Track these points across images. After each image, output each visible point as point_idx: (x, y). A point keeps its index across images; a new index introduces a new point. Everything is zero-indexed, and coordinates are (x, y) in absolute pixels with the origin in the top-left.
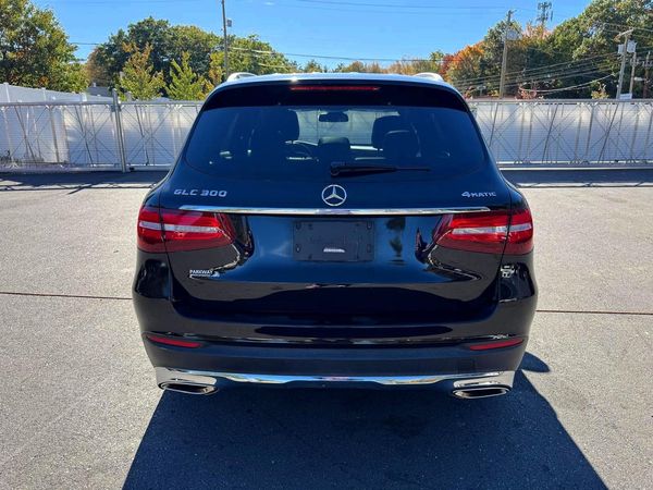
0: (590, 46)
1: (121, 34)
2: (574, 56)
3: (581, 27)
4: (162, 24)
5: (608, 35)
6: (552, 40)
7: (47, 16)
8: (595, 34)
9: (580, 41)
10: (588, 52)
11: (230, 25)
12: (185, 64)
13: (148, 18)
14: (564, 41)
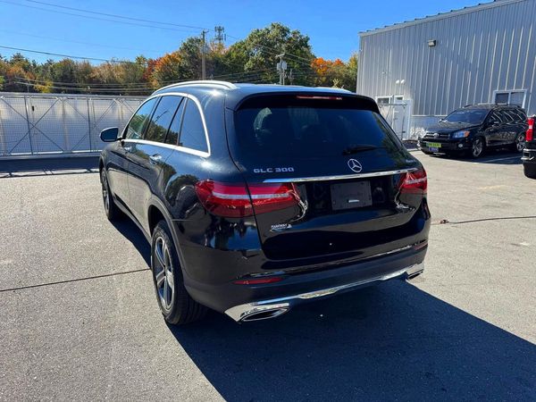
0: (255, 62)
2: (246, 68)
3: (248, 48)
5: (266, 55)
6: (228, 55)
8: (257, 53)
9: (248, 58)
10: (254, 66)
14: (237, 57)
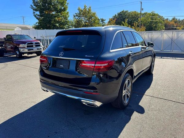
1: (115, 15)
4: (126, 12)
7: (94, 14)
11: (143, 10)
12: (126, 22)
13: (123, 10)
